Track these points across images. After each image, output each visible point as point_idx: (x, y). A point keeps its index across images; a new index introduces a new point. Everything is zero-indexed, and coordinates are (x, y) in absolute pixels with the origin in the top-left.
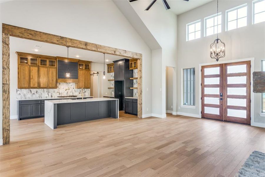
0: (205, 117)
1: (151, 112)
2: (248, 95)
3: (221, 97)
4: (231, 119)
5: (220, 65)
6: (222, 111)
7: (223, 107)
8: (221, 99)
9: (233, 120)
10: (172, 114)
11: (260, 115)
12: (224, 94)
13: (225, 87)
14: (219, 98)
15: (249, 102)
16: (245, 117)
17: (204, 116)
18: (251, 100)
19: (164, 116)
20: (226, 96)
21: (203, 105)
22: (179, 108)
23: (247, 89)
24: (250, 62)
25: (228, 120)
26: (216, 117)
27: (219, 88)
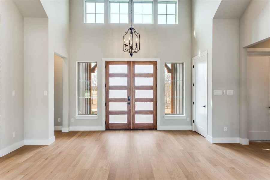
0: (110, 128)
1: (23, 138)
2: (155, 98)
3: (129, 102)
4: (139, 126)
5: (128, 62)
6: (130, 119)
7: (131, 113)
8: (129, 104)
9: (141, 126)
10: (61, 131)
11: (164, 118)
12: (132, 97)
13: (133, 89)
14: (127, 103)
15: (156, 105)
16: (152, 122)
17: (108, 127)
18: (157, 103)
19: (51, 139)
20: (134, 100)
21: (108, 113)
22: (72, 120)
23: (153, 91)
24: (156, 63)
25: (136, 128)
26: (123, 127)
27: (126, 91)
